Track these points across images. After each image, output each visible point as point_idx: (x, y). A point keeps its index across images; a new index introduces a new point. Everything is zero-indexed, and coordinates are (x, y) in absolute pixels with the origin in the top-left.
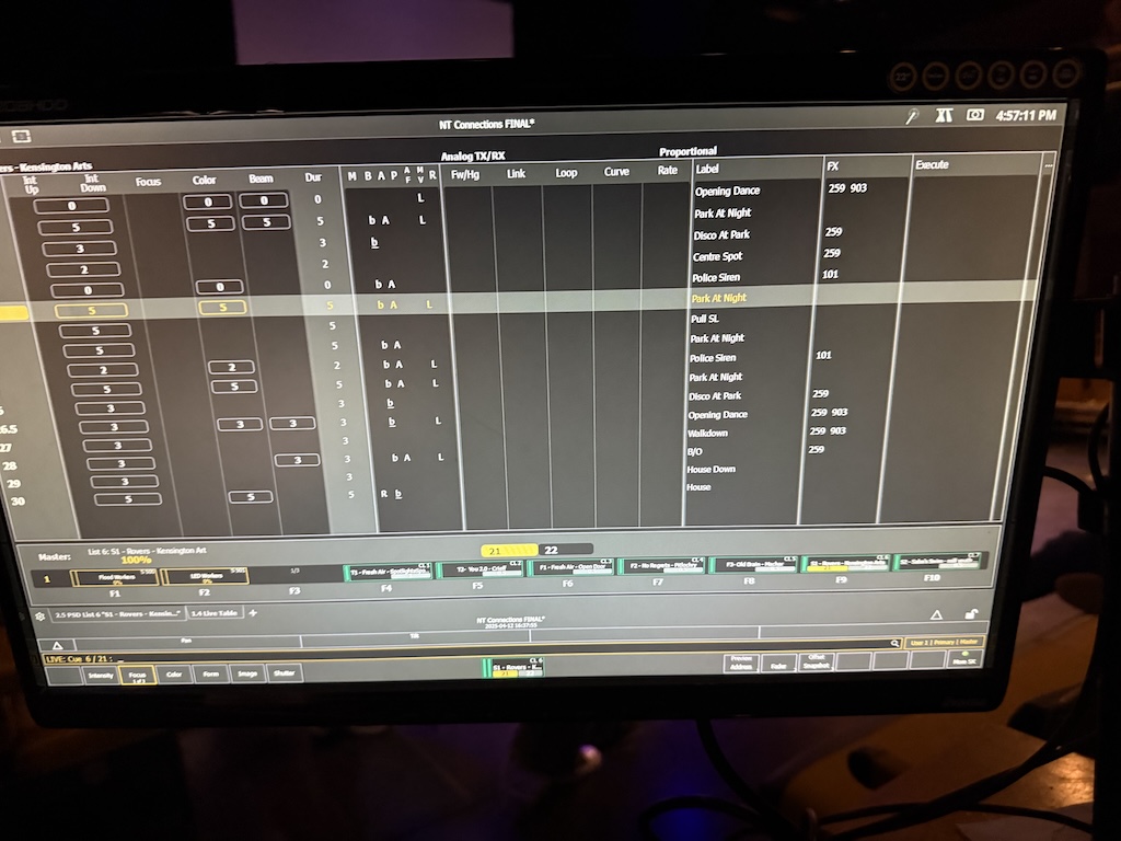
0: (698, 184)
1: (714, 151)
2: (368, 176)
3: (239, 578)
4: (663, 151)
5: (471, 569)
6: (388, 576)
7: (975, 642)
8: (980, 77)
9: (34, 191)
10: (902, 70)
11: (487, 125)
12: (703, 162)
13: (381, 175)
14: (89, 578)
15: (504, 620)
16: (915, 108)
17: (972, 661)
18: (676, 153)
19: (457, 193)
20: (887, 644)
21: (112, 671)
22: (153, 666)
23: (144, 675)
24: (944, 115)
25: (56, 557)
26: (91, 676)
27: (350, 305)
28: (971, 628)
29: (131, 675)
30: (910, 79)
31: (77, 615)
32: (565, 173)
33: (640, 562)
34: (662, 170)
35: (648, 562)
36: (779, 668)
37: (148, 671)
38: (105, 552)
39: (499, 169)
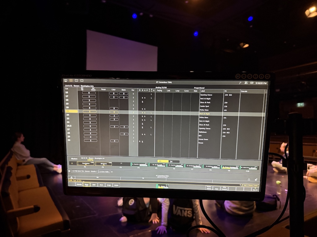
0: (201, 94)
1: (204, 88)
2: (143, 90)
3: (110, 164)
4: (195, 88)
5: (155, 165)
6: (139, 165)
7: (257, 186)
8: (252, 76)
9: (83, 90)
10: (238, 75)
11: (164, 82)
12: (202, 90)
13: (145, 90)
14: (80, 163)
15: (161, 176)
16: (240, 81)
17: (257, 190)
18: (197, 88)
19: (158, 94)
20: (239, 185)
21: (82, 183)
22: (90, 183)
23: (88, 185)
24: (246, 83)
25: (74, 159)
26: (77, 184)
27: (137, 112)
28: (256, 182)
29: (85, 184)
30: (239, 77)
31: (77, 171)
32: (177, 91)
33: (189, 165)
34: (194, 91)
36: (217, 189)
37: (89, 184)
38: (84, 158)
39: (166, 90)
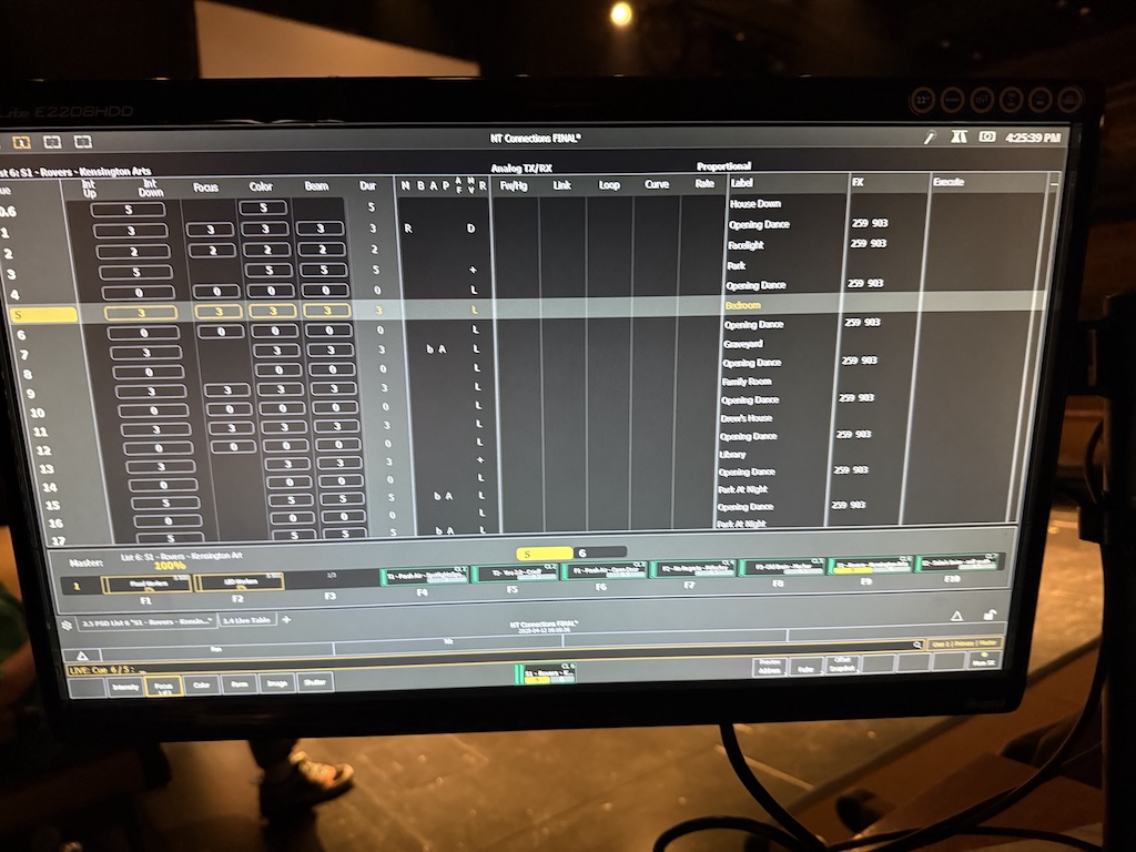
0: (733, 198)
1: (748, 166)
2: (421, 185)
3: (275, 583)
4: (700, 166)
5: (507, 573)
6: (424, 580)
7: (994, 643)
8: (993, 100)
9: (92, 195)
10: (921, 94)
11: (536, 139)
12: (737, 176)
13: (433, 186)
14: (120, 585)
15: (537, 625)
16: (932, 129)
17: (992, 663)
18: (713, 168)
19: (507, 203)
20: (910, 646)
21: (137, 682)
22: (180, 677)
23: (170, 686)
24: (959, 136)
25: (87, 563)
26: (115, 687)
27: (399, 310)
28: (989, 629)
29: (157, 686)
30: (928, 102)
31: (105, 623)
32: (608, 186)
33: (671, 565)
34: (699, 184)
35: (680, 565)
36: (807, 672)
37: (175, 682)
38: (138, 557)
39: (545, 181)
